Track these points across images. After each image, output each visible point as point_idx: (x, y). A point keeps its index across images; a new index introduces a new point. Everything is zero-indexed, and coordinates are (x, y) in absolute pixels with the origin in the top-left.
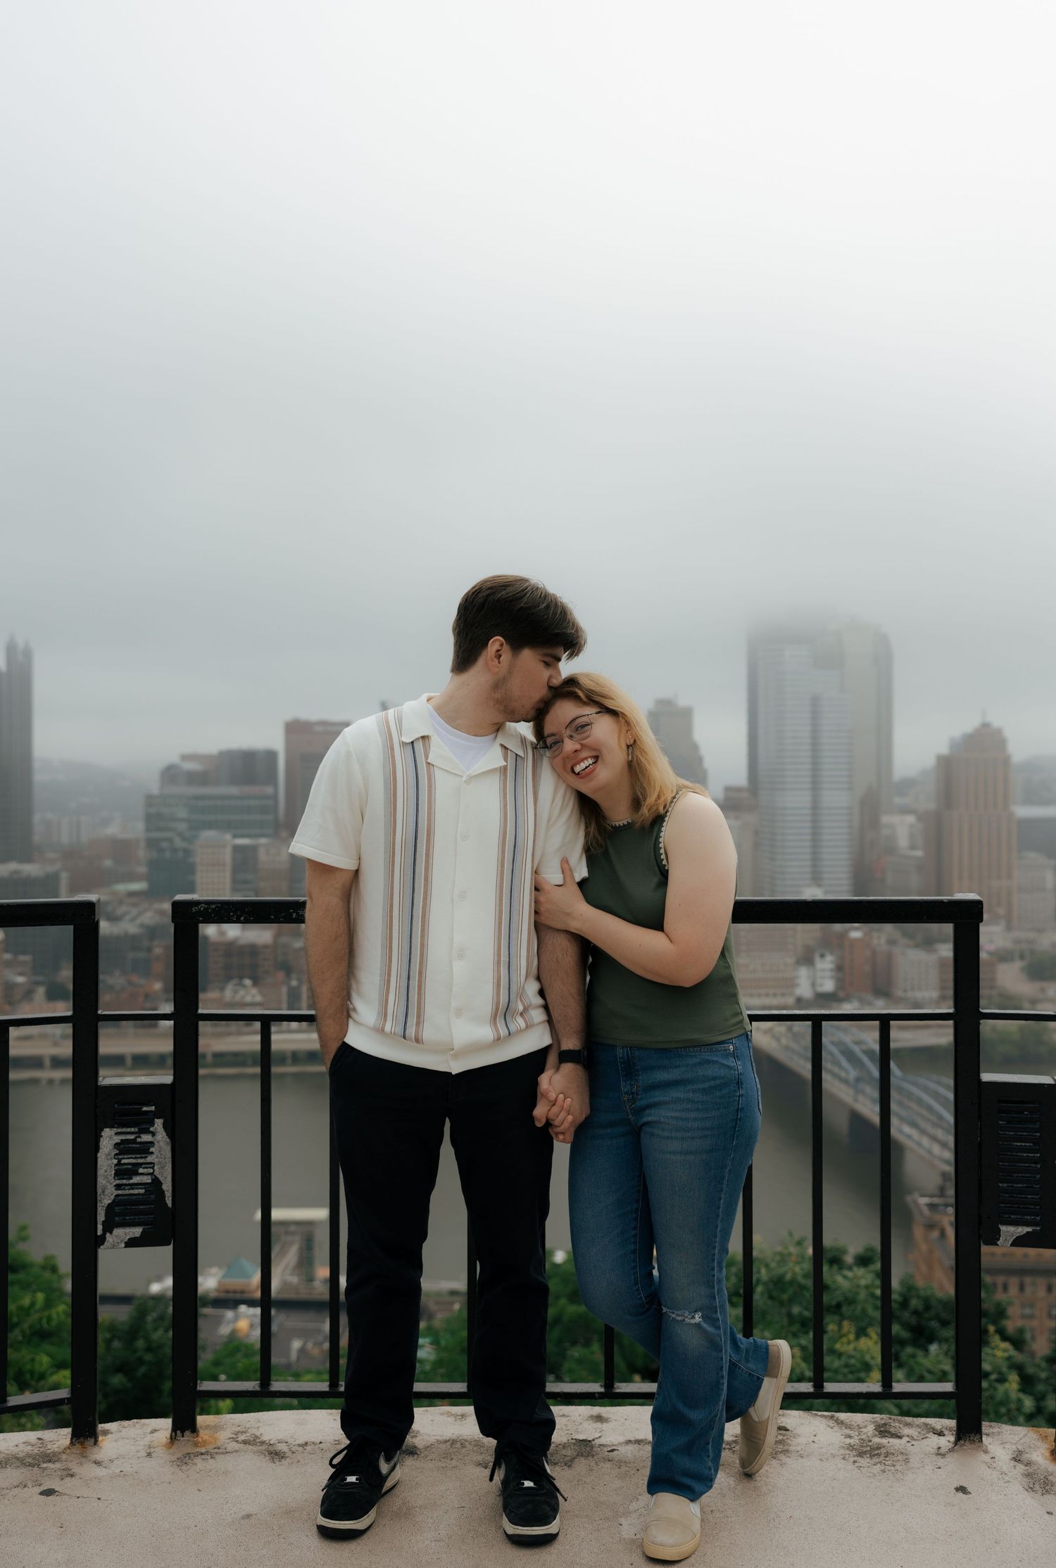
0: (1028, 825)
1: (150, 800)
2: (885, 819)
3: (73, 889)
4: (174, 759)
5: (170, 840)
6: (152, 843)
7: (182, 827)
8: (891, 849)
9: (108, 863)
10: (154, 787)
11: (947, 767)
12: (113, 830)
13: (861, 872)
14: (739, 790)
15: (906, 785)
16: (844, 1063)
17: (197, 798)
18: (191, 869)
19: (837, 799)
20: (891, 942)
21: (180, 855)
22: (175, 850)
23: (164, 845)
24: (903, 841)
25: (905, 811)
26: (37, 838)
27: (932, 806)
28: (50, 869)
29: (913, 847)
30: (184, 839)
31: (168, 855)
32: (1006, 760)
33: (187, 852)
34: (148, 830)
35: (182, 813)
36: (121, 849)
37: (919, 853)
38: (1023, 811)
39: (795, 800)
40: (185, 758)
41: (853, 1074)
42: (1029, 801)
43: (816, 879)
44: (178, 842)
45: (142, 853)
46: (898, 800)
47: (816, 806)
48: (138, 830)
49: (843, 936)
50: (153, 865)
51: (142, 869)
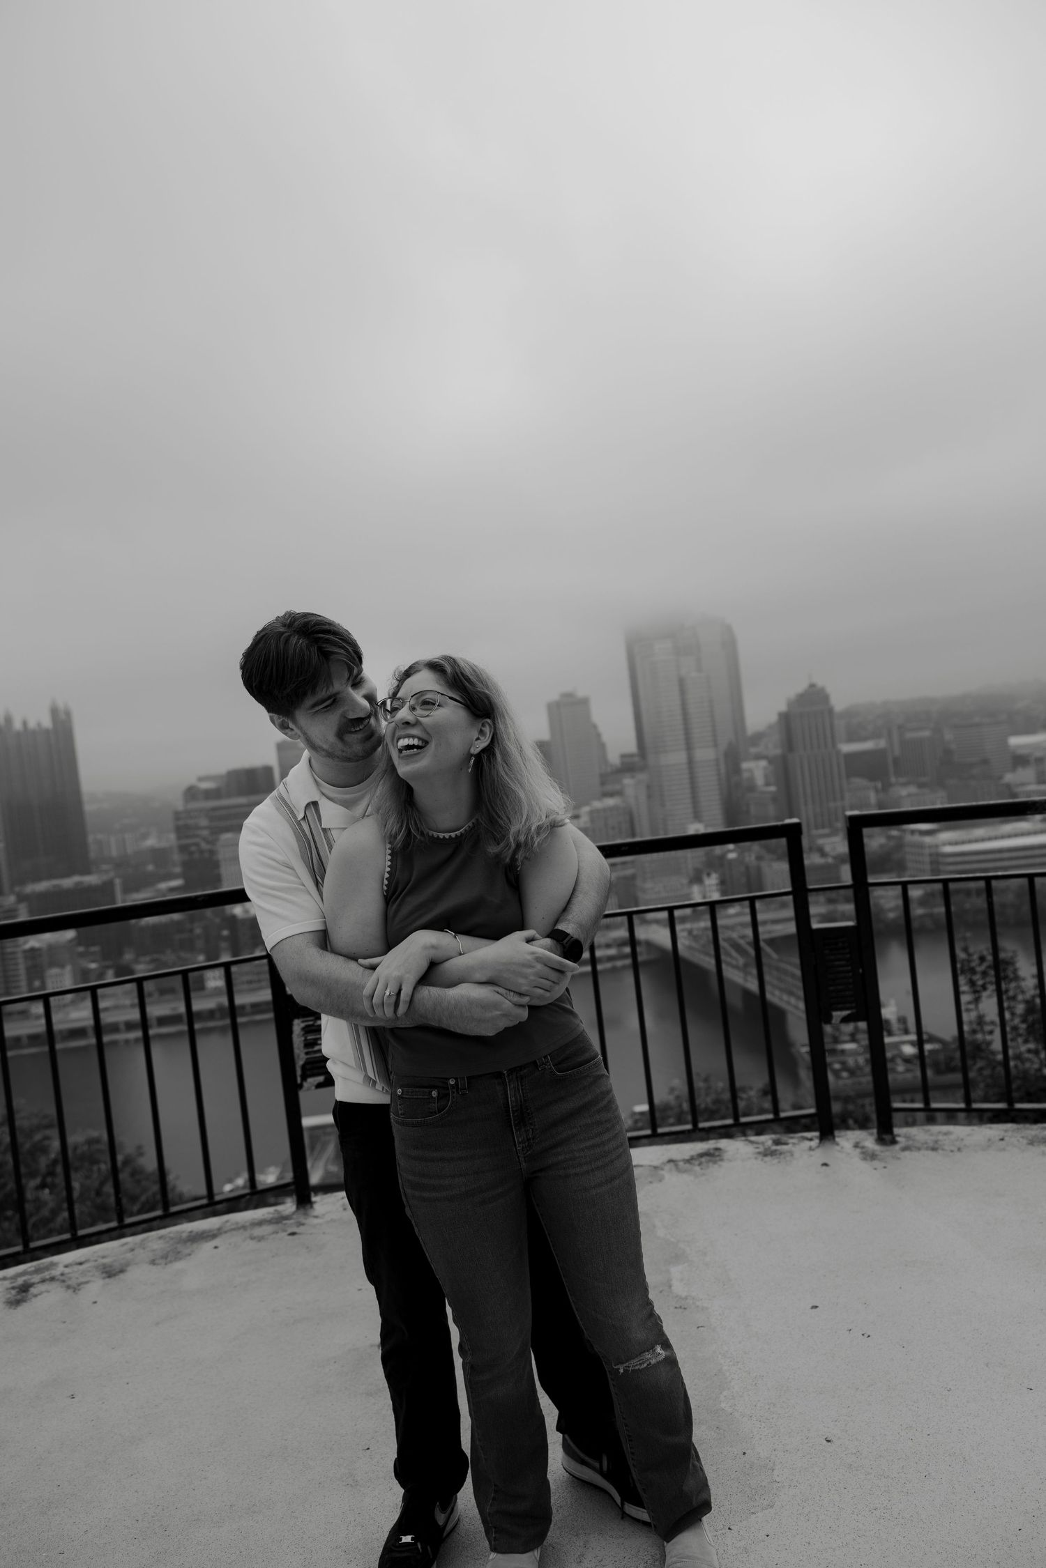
0: (850, 757)
1: (177, 815)
2: (745, 765)
3: (127, 890)
4: (192, 781)
5: (197, 845)
6: (183, 849)
7: (205, 833)
8: (752, 788)
9: (150, 868)
10: (180, 806)
11: (786, 719)
12: (151, 842)
13: (731, 808)
14: (631, 756)
15: (757, 738)
16: (734, 953)
17: (214, 809)
18: (216, 865)
19: (705, 754)
20: (759, 858)
21: (206, 855)
22: (202, 852)
23: (193, 848)
24: (760, 780)
25: (758, 757)
26: (92, 855)
27: (778, 751)
28: (105, 877)
29: (767, 784)
30: (208, 842)
31: (196, 856)
32: (831, 711)
33: (212, 852)
34: (179, 838)
35: (204, 822)
36: (159, 855)
37: (773, 789)
38: (847, 748)
39: (675, 758)
40: (201, 779)
41: (741, 961)
42: (851, 739)
43: (697, 817)
44: (204, 846)
45: (177, 857)
46: (753, 750)
47: (691, 762)
48: (171, 839)
49: (722, 857)
50: (185, 864)
51: (178, 870)
